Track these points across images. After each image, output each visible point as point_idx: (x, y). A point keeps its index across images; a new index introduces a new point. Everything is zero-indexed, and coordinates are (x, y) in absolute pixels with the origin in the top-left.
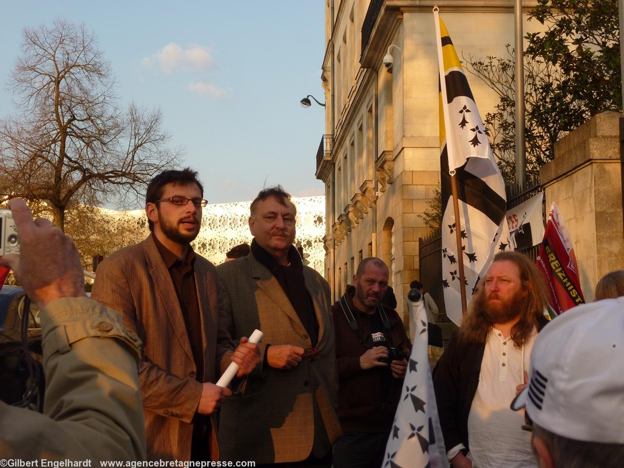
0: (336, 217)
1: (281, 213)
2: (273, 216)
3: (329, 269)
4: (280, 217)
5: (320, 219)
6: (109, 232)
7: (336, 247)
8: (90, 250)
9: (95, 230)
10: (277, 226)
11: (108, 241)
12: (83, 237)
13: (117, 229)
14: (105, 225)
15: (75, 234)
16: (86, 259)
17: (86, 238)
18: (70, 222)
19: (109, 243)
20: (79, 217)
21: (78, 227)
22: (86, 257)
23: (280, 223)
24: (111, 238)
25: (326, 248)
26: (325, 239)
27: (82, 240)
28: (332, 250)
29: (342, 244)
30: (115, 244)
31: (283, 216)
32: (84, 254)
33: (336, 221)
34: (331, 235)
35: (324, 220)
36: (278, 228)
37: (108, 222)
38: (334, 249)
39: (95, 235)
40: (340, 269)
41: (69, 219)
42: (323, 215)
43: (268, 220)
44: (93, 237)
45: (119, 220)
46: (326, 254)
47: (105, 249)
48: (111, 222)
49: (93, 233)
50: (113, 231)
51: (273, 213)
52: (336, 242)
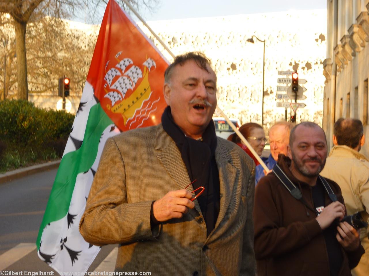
0: (339, 38)
1: (203, 80)
2: (194, 83)
3: (328, 99)
4: (201, 84)
5: (322, 37)
6: (79, 48)
7: (338, 73)
8: (58, 69)
9: (63, 46)
10: (198, 94)
11: (78, 59)
12: (49, 54)
13: (88, 45)
14: (75, 41)
15: (41, 51)
16: (54, 79)
17: (53, 56)
18: (35, 37)
19: (78, 62)
20: (46, 31)
21: (44, 42)
22: (53, 77)
23: (201, 91)
24: (82, 56)
25: (326, 74)
26: (325, 64)
27: (49, 57)
28: (333, 77)
29: (345, 69)
30: (85, 63)
31: (205, 83)
32: (51, 73)
33: (339, 43)
34: (332, 59)
35: (326, 38)
36: (199, 96)
37: (78, 38)
38: (336, 75)
39: (63, 51)
40: (342, 99)
41: (34, 33)
42: (325, 34)
43: (188, 87)
44: (61, 55)
45: (90, 35)
46: (326, 82)
47: (75, 69)
48: (81, 38)
49: (61, 50)
50: (83, 48)
51: (194, 79)
52: (338, 67)
